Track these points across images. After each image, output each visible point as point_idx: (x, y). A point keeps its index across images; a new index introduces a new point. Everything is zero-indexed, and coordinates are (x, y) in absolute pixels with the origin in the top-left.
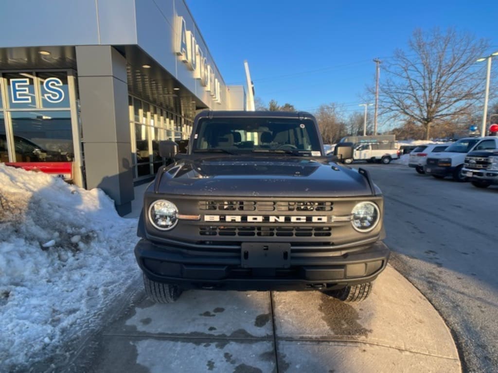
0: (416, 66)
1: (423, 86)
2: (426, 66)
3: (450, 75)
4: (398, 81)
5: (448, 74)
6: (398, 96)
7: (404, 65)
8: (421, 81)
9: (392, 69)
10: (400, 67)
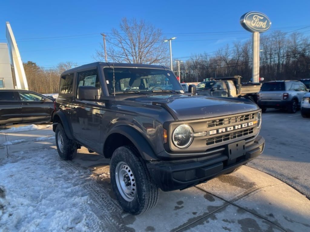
0: (126, 40)
1: (132, 54)
2: (132, 41)
3: (145, 48)
4: (116, 49)
5: (144, 47)
6: (117, 59)
7: (119, 39)
8: (130, 50)
9: (112, 41)
10: (117, 40)
